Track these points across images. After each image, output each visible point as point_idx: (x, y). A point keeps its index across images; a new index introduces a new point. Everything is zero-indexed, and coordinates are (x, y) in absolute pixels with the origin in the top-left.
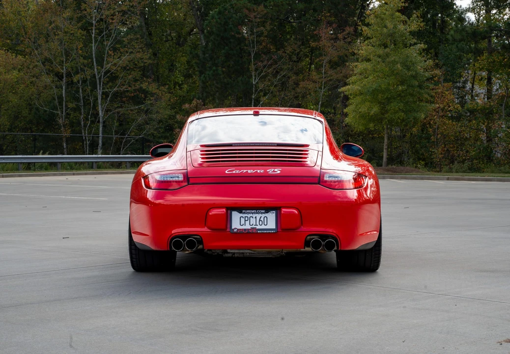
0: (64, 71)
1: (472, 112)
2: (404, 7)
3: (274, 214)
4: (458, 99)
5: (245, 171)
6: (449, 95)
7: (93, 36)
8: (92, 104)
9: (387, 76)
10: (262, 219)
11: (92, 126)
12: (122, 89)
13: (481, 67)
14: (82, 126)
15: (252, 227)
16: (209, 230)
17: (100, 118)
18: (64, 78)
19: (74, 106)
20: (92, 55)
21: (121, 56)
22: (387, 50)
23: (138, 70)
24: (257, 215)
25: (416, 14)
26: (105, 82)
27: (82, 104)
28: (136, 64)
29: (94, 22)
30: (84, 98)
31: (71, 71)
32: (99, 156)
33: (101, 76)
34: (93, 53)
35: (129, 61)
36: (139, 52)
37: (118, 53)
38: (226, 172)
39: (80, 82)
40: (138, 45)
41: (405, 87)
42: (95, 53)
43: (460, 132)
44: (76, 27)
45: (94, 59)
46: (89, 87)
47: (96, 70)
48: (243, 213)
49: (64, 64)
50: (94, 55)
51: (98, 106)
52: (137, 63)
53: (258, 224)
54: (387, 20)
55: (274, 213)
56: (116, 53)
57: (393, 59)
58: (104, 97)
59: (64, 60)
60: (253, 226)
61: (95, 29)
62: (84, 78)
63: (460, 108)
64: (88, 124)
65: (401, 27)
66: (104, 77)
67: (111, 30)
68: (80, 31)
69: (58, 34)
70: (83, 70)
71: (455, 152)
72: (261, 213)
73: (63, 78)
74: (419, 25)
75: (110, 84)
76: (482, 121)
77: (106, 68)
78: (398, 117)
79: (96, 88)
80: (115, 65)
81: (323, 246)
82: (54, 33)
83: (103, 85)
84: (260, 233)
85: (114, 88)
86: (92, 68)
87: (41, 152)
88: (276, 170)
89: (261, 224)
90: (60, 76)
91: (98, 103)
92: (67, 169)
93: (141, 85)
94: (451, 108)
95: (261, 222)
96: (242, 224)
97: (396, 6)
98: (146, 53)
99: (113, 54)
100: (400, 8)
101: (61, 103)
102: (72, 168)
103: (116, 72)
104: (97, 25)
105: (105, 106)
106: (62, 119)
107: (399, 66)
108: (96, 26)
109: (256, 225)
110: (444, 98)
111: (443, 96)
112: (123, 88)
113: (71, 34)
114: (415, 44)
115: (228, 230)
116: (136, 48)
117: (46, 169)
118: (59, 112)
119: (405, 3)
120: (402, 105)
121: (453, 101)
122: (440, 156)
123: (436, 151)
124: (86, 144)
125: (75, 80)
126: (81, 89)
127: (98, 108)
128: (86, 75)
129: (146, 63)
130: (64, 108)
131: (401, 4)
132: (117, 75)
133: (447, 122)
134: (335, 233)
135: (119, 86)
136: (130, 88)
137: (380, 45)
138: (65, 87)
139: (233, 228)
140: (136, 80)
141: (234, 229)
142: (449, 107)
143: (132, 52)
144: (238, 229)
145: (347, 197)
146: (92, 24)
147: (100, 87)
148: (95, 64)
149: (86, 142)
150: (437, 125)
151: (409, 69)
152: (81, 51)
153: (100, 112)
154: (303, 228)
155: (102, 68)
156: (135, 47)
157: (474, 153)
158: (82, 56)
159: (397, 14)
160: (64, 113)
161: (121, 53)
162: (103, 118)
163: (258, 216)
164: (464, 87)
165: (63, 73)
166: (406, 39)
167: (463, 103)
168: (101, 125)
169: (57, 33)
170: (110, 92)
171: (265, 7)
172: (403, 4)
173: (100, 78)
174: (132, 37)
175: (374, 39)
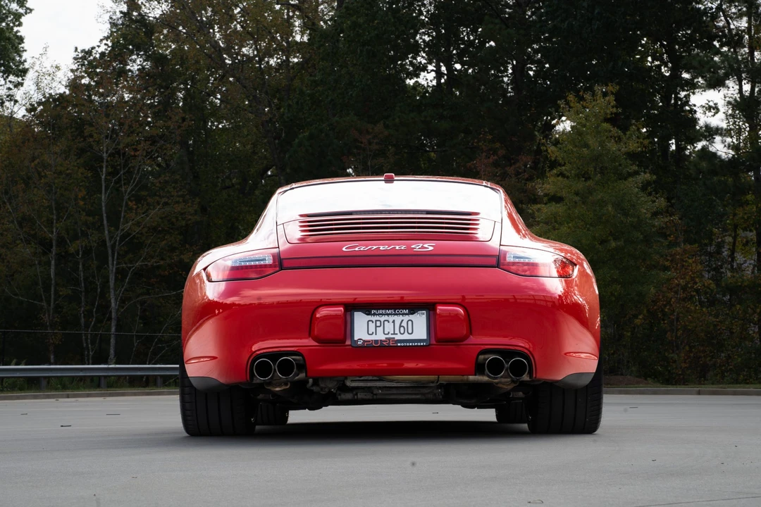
0: (54, 236)
1: (734, 290)
2: (615, 114)
3: (425, 316)
4: (709, 272)
5: (375, 247)
6: (694, 265)
7: (103, 177)
8: (99, 290)
9: (591, 225)
10: (404, 324)
11: (99, 325)
12: (149, 264)
13: (746, 217)
14: (83, 325)
15: (387, 336)
16: (317, 344)
17: (113, 311)
18: (54, 248)
19: (70, 292)
20: (101, 209)
21: (147, 210)
22: (590, 183)
23: (176, 233)
24: (395, 318)
25: (636, 126)
26: (121, 253)
27: (83, 289)
28: (173, 224)
29: (105, 155)
30: (86, 279)
31: (66, 236)
32: (110, 366)
33: (115, 243)
34: (103, 204)
35: (161, 218)
36: (178, 202)
37: (143, 205)
38: (344, 249)
39: (80, 253)
40: (177, 192)
41: (621, 243)
42: (106, 206)
43: (715, 326)
44: (75, 164)
45: (105, 215)
46: (95, 262)
47: (106, 232)
48: (372, 315)
49: (54, 225)
50: (104, 208)
51: (109, 292)
52: (174, 220)
53: (397, 331)
54: (587, 134)
55: (423, 314)
56: (140, 205)
57: (599, 197)
58: (120, 277)
59: (55, 217)
60: (390, 336)
61: (107, 167)
62: (86, 246)
63: (713, 286)
64: (91, 322)
65: (612, 146)
66: (119, 244)
67: (133, 167)
68: (82, 170)
69: (46, 176)
70: (85, 234)
71: (709, 358)
72: (403, 314)
73: (52, 247)
74: (641, 143)
75: (130, 255)
76: (752, 306)
77: (123, 230)
78: (611, 293)
79: (107, 263)
80: (138, 224)
81: (507, 370)
82: (39, 173)
83: (117, 259)
84: (401, 346)
85: (136, 262)
86: (100, 229)
87: (14, 361)
88: (426, 246)
89: (402, 332)
90: (46, 245)
91: (109, 287)
92: (56, 389)
93: (182, 256)
94: (699, 285)
95: (402, 329)
96: (370, 333)
97: (602, 111)
98: (190, 204)
99: (135, 206)
100: (609, 116)
101: (47, 288)
102: (64, 388)
103: (139, 236)
104: (109, 159)
105: (121, 291)
106: (49, 315)
107: (610, 209)
108: (107, 161)
109: (394, 334)
110: (686, 269)
111: (683, 266)
112: (151, 263)
113: (67, 175)
114: (636, 173)
115: (348, 342)
116: (173, 196)
117: (21, 389)
118: (44, 304)
119: (617, 108)
120: (617, 272)
121: (701, 274)
122: (684, 365)
123: (676, 357)
124: (88, 355)
125: (72, 250)
126: (81, 264)
127: (109, 295)
128: (89, 242)
129: (190, 219)
130: (52, 296)
131: (611, 110)
132: (141, 241)
133: (693, 308)
134: (526, 348)
135: (145, 259)
136: (162, 263)
137: (578, 176)
138: (55, 263)
139: (356, 339)
140: (173, 249)
141: (357, 341)
142: (696, 283)
143: (166, 204)
144: (364, 341)
145: (544, 290)
146: (102, 158)
147: (113, 261)
148: (105, 222)
149: (88, 352)
150: (675, 314)
151: (626, 214)
152: (82, 203)
153: (113, 301)
154: (473, 339)
155: (117, 228)
156: (173, 193)
157: (740, 359)
158: (83, 211)
159: (605, 125)
160: (52, 304)
161: (148, 204)
162: (117, 311)
163: (398, 319)
164: (719, 252)
165: (51, 240)
166: (620, 165)
167: (717, 279)
168: (113, 323)
169: (43, 174)
170: (130, 268)
171: (386, 127)
172: (614, 110)
173: (113, 247)
174: (167, 178)
175: (568, 167)
